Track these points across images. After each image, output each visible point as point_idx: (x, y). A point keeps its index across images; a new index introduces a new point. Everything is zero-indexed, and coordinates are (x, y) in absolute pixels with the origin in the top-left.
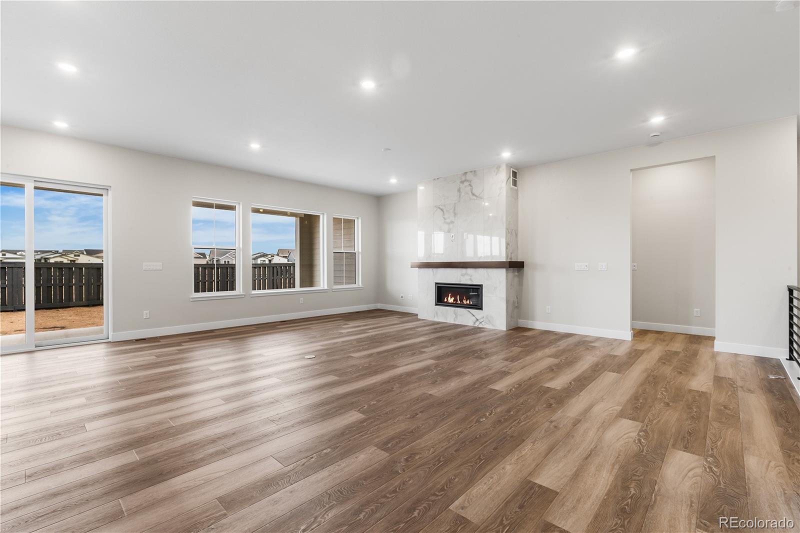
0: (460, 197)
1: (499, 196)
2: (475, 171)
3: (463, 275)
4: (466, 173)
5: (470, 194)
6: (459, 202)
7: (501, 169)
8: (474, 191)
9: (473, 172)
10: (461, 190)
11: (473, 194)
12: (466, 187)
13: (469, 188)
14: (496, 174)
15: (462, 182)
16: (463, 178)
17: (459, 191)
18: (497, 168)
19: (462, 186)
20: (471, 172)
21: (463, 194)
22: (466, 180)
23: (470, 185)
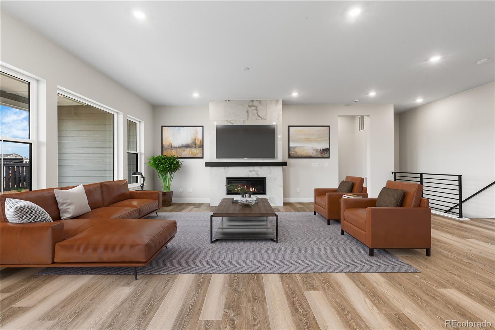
0: (248, 116)
1: (277, 119)
2: (260, 101)
3: (251, 171)
4: (253, 101)
5: (256, 115)
6: (248, 119)
7: (279, 102)
8: (259, 114)
9: (259, 101)
10: (249, 112)
11: (259, 116)
12: (253, 110)
13: (256, 111)
14: (276, 105)
15: (250, 106)
16: (251, 104)
17: (247, 112)
18: (276, 102)
19: (250, 109)
20: (257, 100)
21: (250, 115)
22: (253, 106)
23: (256, 109)
